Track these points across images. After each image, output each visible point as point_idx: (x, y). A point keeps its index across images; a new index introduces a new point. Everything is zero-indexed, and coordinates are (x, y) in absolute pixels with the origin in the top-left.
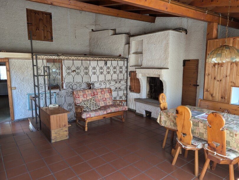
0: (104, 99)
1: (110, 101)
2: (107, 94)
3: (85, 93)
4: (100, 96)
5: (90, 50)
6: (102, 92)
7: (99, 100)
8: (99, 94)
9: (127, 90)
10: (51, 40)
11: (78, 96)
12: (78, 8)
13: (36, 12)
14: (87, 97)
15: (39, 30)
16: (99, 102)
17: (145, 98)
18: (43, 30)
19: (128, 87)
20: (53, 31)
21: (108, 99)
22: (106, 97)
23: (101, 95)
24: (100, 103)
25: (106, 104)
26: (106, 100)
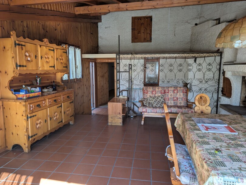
0: (175, 98)
1: (182, 102)
2: (181, 94)
3: (155, 89)
4: (171, 95)
5: (191, 47)
6: (174, 90)
7: (168, 99)
8: (171, 93)
9: (218, 92)
10: (150, 40)
11: (147, 92)
12: (150, 7)
13: (139, 18)
14: (156, 94)
15: (140, 33)
16: (168, 100)
17: (238, 105)
18: (143, 33)
19: (220, 89)
20: (152, 32)
21: (180, 99)
22: (178, 96)
23: (173, 94)
24: (169, 102)
25: (177, 104)
26: (177, 100)
